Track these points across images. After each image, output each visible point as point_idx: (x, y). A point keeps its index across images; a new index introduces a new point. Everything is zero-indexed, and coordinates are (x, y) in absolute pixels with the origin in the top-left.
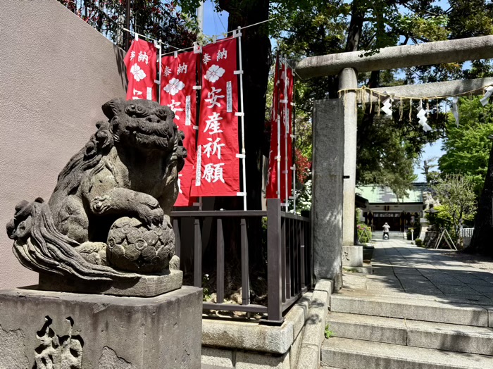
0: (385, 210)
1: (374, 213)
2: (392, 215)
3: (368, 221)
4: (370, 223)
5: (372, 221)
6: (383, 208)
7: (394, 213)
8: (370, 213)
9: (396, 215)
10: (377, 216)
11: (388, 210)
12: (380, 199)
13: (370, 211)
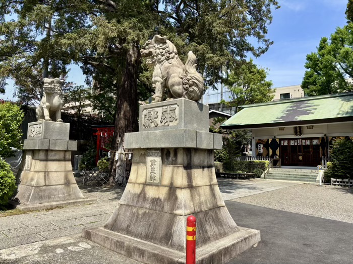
0: (296, 134)
1: (280, 140)
2: (308, 143)
3: (271, 152)
4: (274, 154)
5: (278, 152)
6: (292, 131)
7: (311, 139)
8: (274, 140)
9: (315, 142)
10: (286, 143)
11: (301, 134)
12: (282, 117)
13: (275, 137)
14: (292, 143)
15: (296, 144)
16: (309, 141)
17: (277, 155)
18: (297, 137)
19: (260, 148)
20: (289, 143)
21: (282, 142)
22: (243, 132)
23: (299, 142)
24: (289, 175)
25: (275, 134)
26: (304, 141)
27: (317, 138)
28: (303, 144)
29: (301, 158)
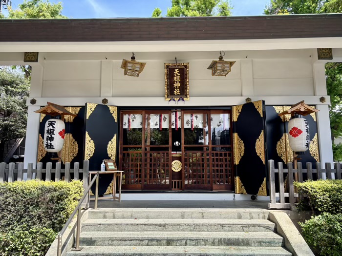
13: (105, 101)
14: (154, 121)
15: (165, 125)
16: (200, 116)
17: (109, 158)
18: (172, 104)
19: (51, 132)
20: (145, 120)
21: (126, 118)
22: (20, 104)
23: (173, 119)
24: (169, 242)
25: (106, 93)
26: (187, 117)
27: (228, 110)
28: (186, 126)
29: (176, 166)
